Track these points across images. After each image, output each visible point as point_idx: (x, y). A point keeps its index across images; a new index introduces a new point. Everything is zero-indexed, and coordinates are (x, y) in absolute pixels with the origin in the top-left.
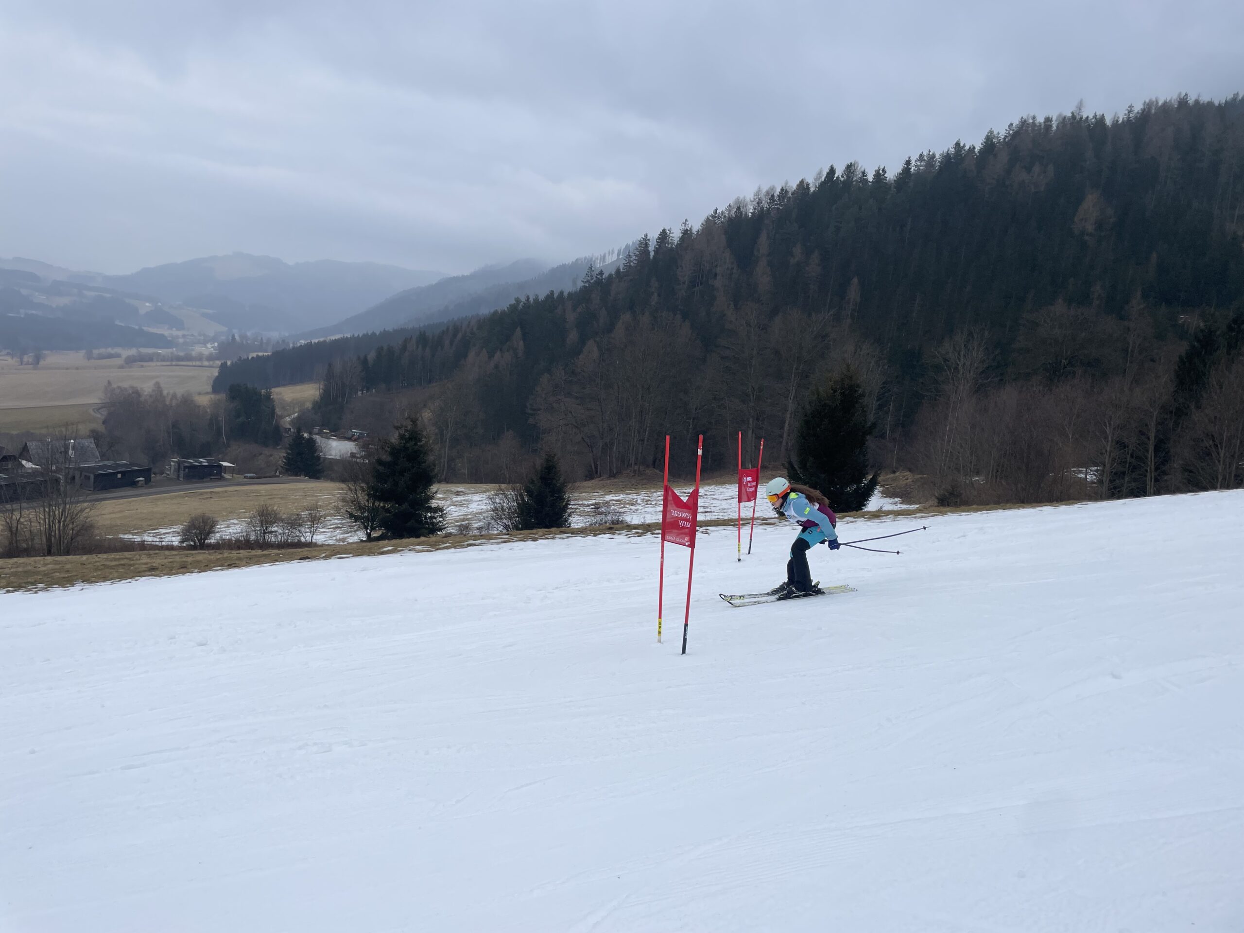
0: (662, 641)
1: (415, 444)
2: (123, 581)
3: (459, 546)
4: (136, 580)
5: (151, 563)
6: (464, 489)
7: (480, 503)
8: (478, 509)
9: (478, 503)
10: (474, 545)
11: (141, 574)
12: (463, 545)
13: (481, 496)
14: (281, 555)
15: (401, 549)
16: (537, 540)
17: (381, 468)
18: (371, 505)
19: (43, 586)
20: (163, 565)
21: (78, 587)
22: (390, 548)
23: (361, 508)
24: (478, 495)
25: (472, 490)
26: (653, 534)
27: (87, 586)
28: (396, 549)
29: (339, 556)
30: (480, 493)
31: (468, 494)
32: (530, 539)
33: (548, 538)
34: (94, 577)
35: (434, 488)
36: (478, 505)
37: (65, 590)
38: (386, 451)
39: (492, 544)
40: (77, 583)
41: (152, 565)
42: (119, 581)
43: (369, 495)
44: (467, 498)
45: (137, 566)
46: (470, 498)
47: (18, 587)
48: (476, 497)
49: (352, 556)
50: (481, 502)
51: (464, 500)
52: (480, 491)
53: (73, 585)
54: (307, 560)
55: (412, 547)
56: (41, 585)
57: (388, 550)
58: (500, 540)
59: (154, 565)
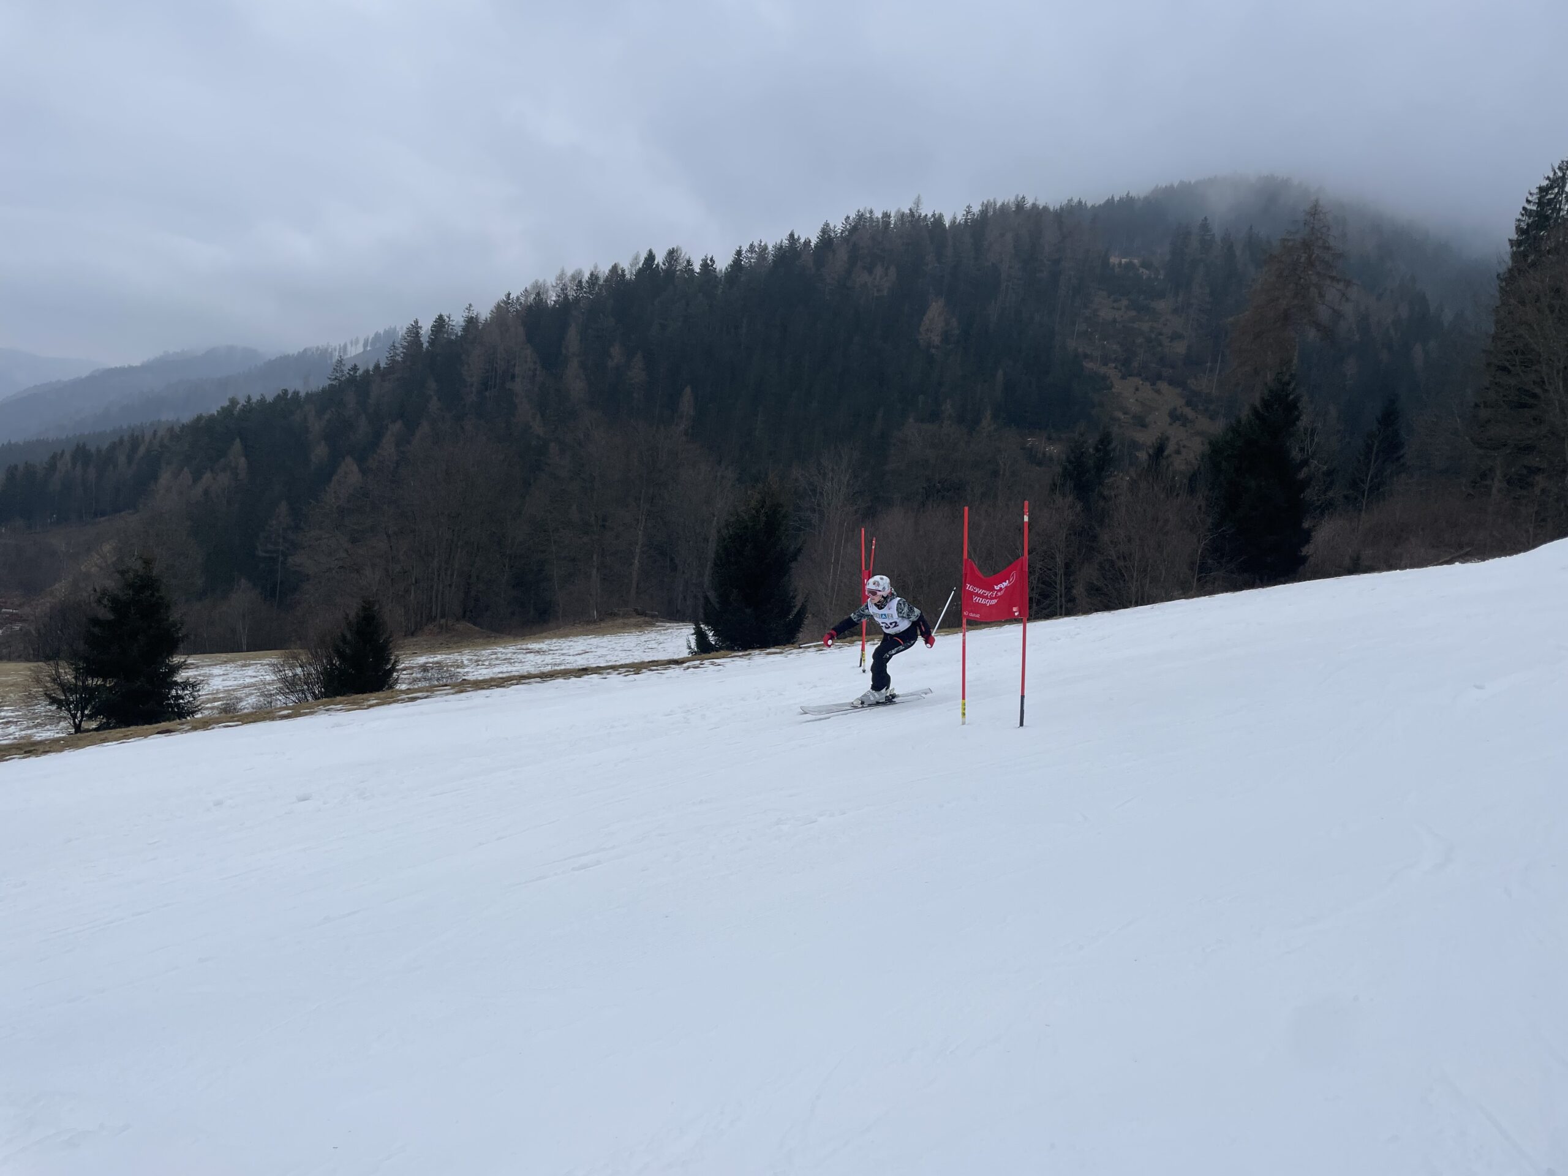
1: (152, 595)
17: (96, 630)
18: (81, 684)
23: (65, 688)
38: (105, 606)
43: (76, 670)
44: (202, 672)
46: (208, 672)
48: (216, 671)
51: (200, 675)
52: (220, 662)
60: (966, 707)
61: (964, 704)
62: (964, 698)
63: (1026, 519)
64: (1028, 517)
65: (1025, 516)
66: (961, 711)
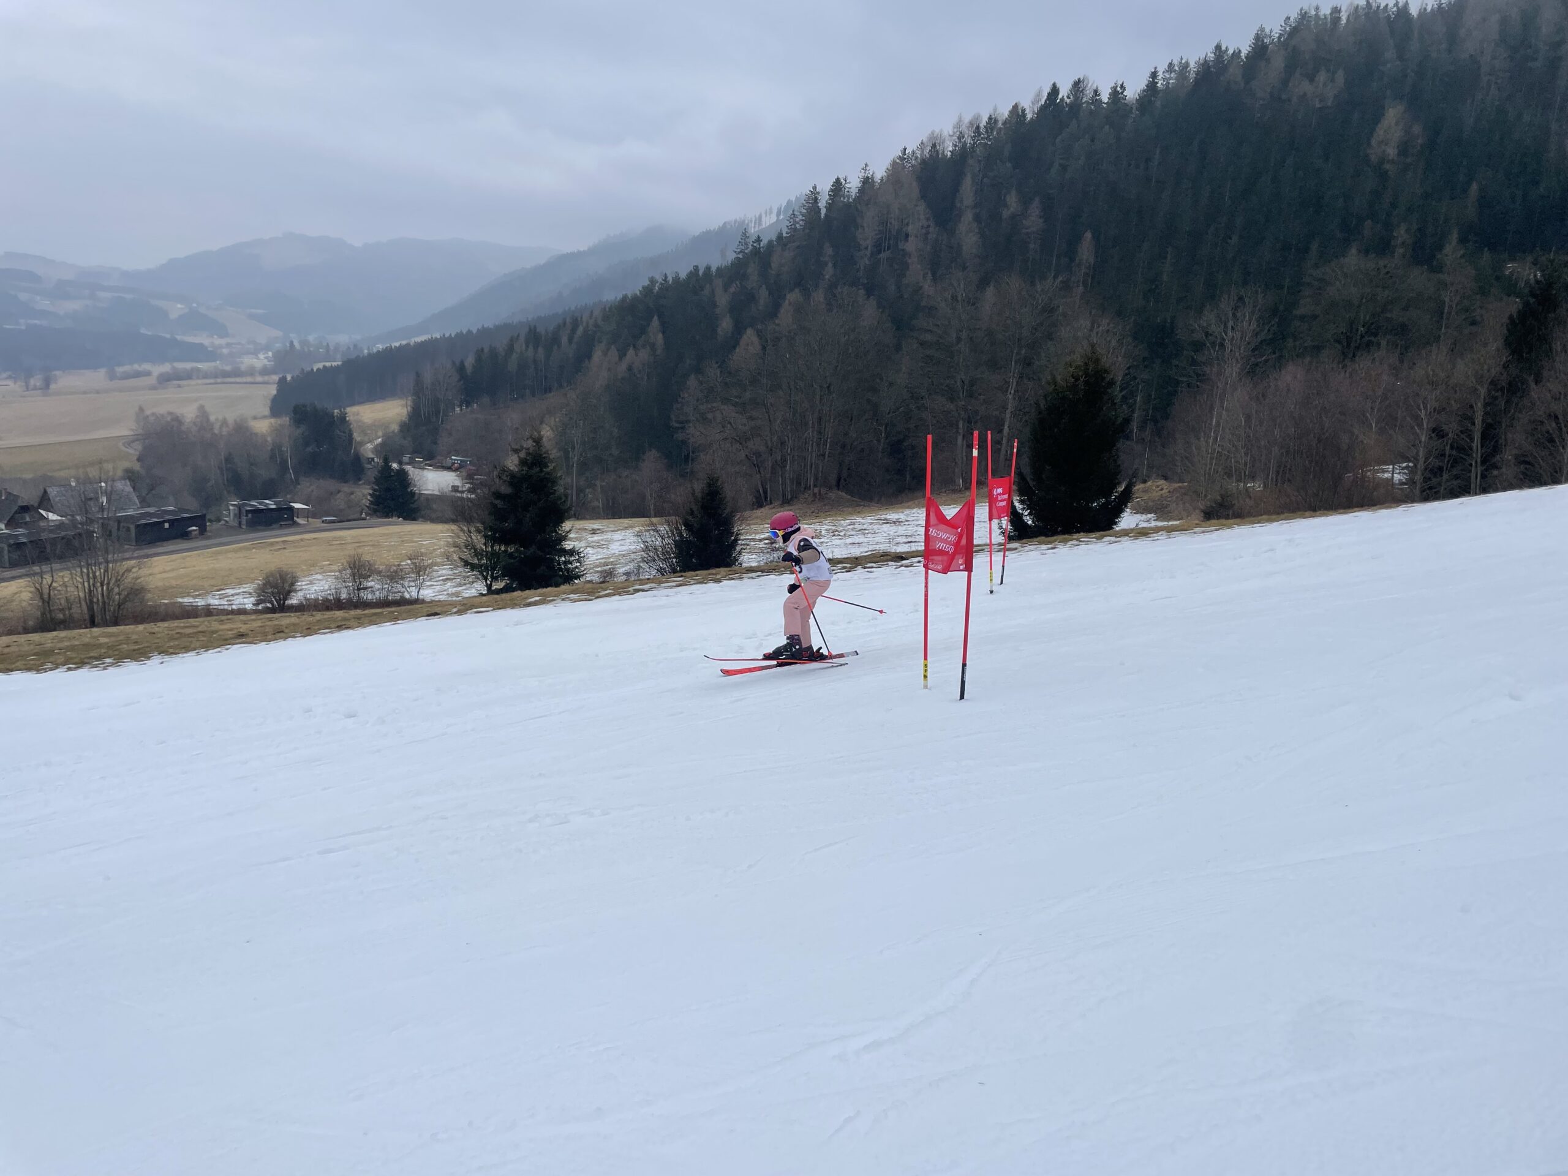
0: (928, 687)
1: (541, 471)
2: (211, 651)
3: (624, 592)
4: (227, 649)
5: (237, 629)
6: (602, 526)
7: (622, 542)
8: (620, 549)
9: (618, 543)
10: (643, 590)
11: (229, 642)
12: (629, 591)
13: (623, 534)
14: (396, 613)
15: (551, 598)
16: (721, 582)
17: (499, 503)
18: (490, 549)
19: (111, 661)
20: (252, 631)
21: (156, 660)
22: (537, 598)
23: (478, 554)
24: (619, 532)
25: (610, 527)
26: (865, 568)
27: (167, 658)
28: (545, 599)
29: (476, 610)
30: (621, 530)
31: (607, 532)
32: (711, 580)
33: (734, 579)
34: (171, 647)
35: (567, 525)
36: (621, 545)
37: (141, 665)
38: (505, 481)
39: (665, 588)
40: (153, 656)
41: (239, 630)
42: (205, 651)
43: (485, 536)
44: (605, 537)
45: (220, 633)
46: (609, 537)
47: (81, 664)
48: (617, 536)
49: (492, 610)
50: (625, 541)
51: (602, 540)
52: (621, 528)
53: (149, 658)
54: (436, 617)
55: (564, 596)
56: (108, 660)
57: (536, 601)
58: (674, 584)
59: (241, 630)
61: (926, 666)
62: (926, 658)
65: (974, 450)
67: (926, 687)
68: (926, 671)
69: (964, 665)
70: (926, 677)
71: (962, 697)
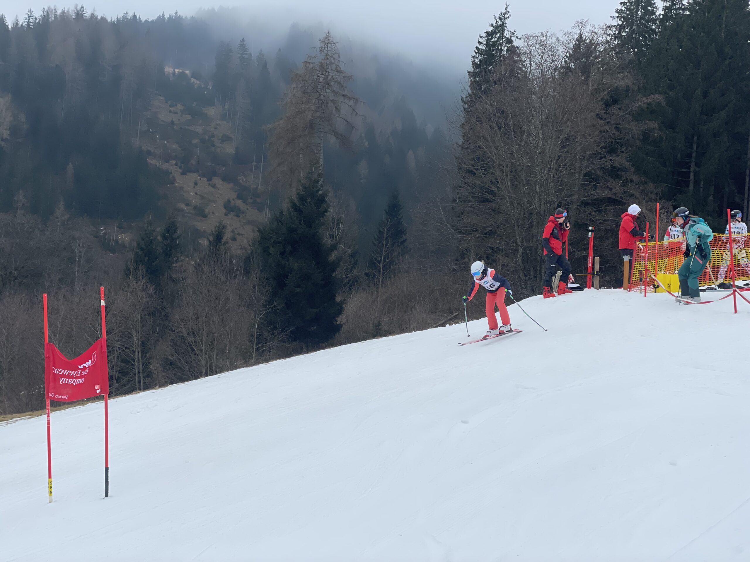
60: (52, 485)
61: (51, 482)
62: (50, 477)
63: (103, 303)
64: (104, 302)
65: (102, 301)
66: (48, 489)
67: (51, 501)
68: (51, 487)
69: (107, 469)
70: (51, 492)
71: (107, 495)
